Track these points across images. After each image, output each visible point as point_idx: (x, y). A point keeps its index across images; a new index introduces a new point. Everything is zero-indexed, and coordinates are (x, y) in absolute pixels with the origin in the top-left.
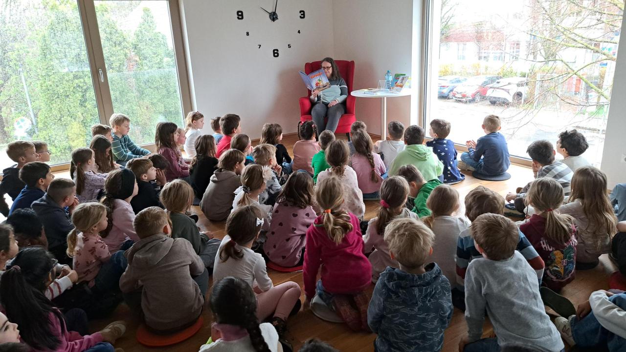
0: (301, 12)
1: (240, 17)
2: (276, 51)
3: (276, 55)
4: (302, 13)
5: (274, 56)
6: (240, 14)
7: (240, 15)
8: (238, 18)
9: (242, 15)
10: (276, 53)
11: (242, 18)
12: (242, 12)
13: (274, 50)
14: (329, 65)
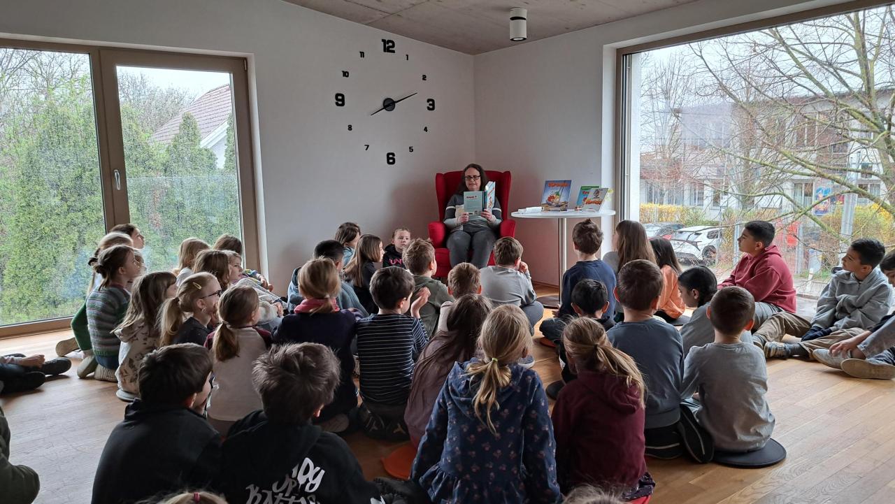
0: (428, 101)
1: (340, 103)
2: (391, 156)
3: (391, 161)
4: (431, 102)
5: (389, 163)
6: (340, 97)
7: (339, 100)
8: (337, 104)
9: (343, 100)
10: (391, 159)
11: (343, 105)
12: (343, 96)
13: (388, 154)
14: (477, 173)
